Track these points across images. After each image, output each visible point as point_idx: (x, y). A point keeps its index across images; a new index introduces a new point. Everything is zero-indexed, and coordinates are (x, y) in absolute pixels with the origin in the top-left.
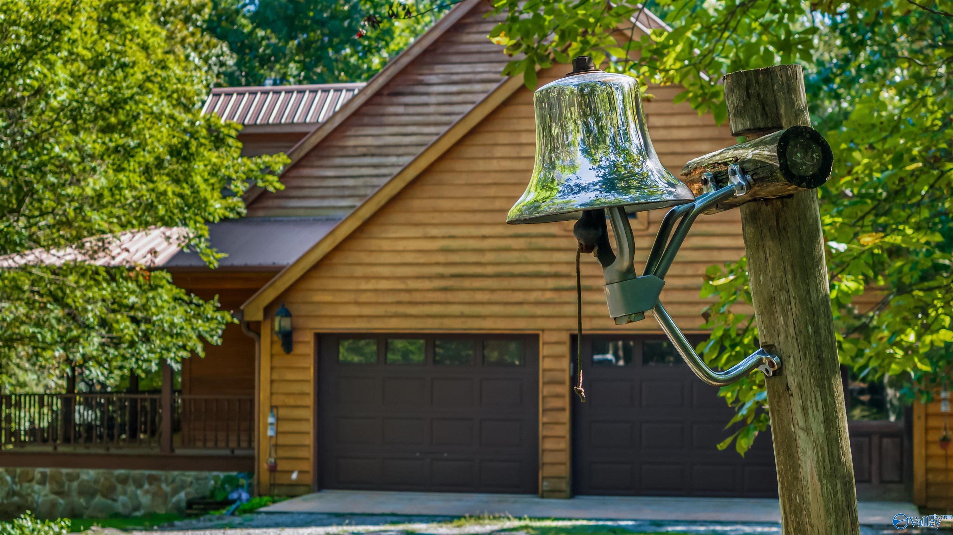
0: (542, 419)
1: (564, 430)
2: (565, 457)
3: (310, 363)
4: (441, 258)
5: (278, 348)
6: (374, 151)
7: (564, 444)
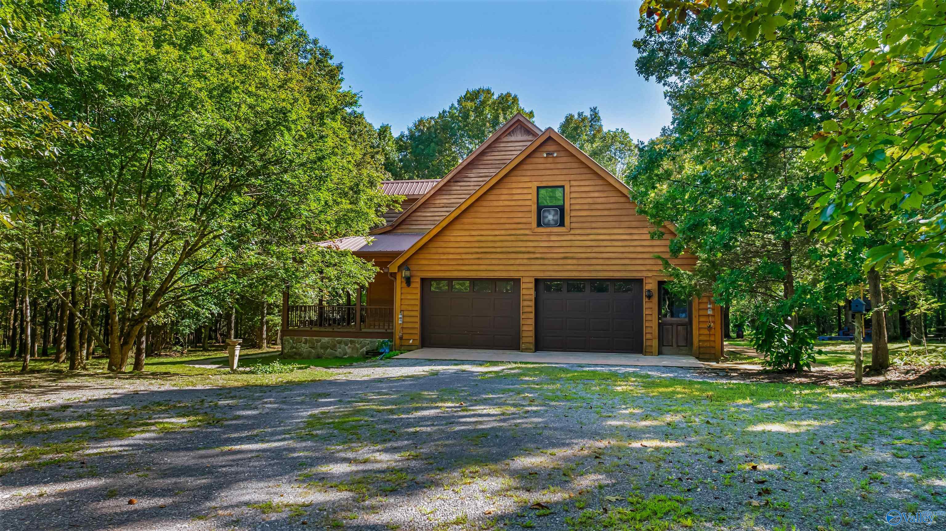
0: (522, 316)
1: (532, 322)
2: (532, 334)
3: (418, 291)
4: (477, 245)
5: (404, 285)
6: (447, 205)
7: (532, 328)
